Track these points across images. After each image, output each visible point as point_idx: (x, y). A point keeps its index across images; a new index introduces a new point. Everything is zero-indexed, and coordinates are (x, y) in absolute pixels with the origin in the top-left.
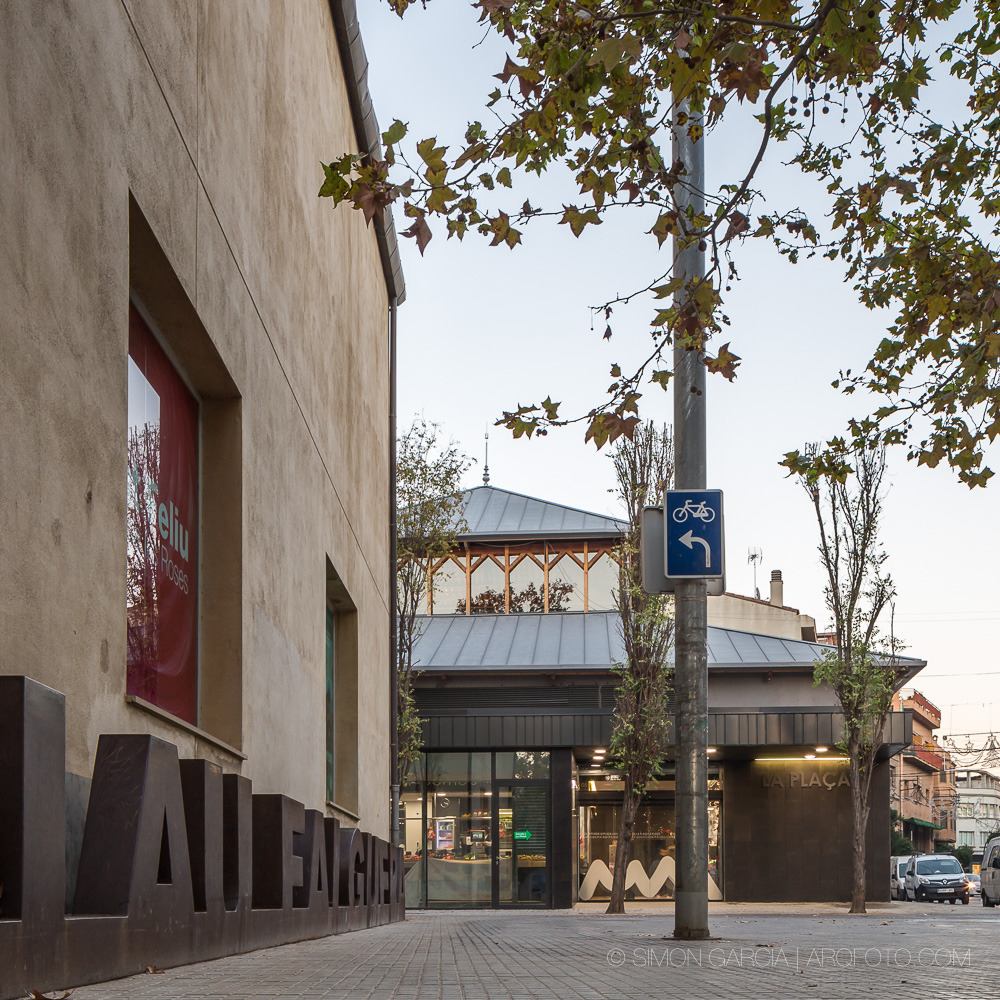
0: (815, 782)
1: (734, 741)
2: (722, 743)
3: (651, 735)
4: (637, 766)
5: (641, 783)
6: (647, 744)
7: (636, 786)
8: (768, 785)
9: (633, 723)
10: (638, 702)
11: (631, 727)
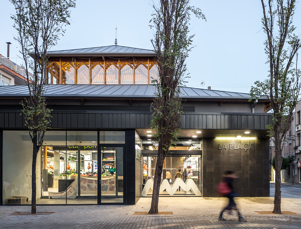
0: (240, 147)
1: (210, 127)
2: (205, 128)
3: (172, 119)
4: (164, 135)
5: (167, 145)
6: (170, 124)
7: (164, 146)
8: (221, 148)
9: (163, 111)
10: (165, 101)
11: (162, 114)
